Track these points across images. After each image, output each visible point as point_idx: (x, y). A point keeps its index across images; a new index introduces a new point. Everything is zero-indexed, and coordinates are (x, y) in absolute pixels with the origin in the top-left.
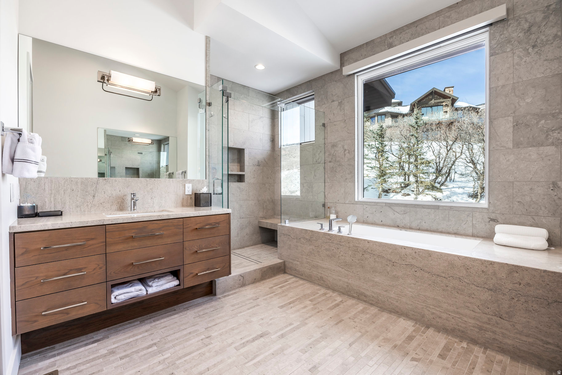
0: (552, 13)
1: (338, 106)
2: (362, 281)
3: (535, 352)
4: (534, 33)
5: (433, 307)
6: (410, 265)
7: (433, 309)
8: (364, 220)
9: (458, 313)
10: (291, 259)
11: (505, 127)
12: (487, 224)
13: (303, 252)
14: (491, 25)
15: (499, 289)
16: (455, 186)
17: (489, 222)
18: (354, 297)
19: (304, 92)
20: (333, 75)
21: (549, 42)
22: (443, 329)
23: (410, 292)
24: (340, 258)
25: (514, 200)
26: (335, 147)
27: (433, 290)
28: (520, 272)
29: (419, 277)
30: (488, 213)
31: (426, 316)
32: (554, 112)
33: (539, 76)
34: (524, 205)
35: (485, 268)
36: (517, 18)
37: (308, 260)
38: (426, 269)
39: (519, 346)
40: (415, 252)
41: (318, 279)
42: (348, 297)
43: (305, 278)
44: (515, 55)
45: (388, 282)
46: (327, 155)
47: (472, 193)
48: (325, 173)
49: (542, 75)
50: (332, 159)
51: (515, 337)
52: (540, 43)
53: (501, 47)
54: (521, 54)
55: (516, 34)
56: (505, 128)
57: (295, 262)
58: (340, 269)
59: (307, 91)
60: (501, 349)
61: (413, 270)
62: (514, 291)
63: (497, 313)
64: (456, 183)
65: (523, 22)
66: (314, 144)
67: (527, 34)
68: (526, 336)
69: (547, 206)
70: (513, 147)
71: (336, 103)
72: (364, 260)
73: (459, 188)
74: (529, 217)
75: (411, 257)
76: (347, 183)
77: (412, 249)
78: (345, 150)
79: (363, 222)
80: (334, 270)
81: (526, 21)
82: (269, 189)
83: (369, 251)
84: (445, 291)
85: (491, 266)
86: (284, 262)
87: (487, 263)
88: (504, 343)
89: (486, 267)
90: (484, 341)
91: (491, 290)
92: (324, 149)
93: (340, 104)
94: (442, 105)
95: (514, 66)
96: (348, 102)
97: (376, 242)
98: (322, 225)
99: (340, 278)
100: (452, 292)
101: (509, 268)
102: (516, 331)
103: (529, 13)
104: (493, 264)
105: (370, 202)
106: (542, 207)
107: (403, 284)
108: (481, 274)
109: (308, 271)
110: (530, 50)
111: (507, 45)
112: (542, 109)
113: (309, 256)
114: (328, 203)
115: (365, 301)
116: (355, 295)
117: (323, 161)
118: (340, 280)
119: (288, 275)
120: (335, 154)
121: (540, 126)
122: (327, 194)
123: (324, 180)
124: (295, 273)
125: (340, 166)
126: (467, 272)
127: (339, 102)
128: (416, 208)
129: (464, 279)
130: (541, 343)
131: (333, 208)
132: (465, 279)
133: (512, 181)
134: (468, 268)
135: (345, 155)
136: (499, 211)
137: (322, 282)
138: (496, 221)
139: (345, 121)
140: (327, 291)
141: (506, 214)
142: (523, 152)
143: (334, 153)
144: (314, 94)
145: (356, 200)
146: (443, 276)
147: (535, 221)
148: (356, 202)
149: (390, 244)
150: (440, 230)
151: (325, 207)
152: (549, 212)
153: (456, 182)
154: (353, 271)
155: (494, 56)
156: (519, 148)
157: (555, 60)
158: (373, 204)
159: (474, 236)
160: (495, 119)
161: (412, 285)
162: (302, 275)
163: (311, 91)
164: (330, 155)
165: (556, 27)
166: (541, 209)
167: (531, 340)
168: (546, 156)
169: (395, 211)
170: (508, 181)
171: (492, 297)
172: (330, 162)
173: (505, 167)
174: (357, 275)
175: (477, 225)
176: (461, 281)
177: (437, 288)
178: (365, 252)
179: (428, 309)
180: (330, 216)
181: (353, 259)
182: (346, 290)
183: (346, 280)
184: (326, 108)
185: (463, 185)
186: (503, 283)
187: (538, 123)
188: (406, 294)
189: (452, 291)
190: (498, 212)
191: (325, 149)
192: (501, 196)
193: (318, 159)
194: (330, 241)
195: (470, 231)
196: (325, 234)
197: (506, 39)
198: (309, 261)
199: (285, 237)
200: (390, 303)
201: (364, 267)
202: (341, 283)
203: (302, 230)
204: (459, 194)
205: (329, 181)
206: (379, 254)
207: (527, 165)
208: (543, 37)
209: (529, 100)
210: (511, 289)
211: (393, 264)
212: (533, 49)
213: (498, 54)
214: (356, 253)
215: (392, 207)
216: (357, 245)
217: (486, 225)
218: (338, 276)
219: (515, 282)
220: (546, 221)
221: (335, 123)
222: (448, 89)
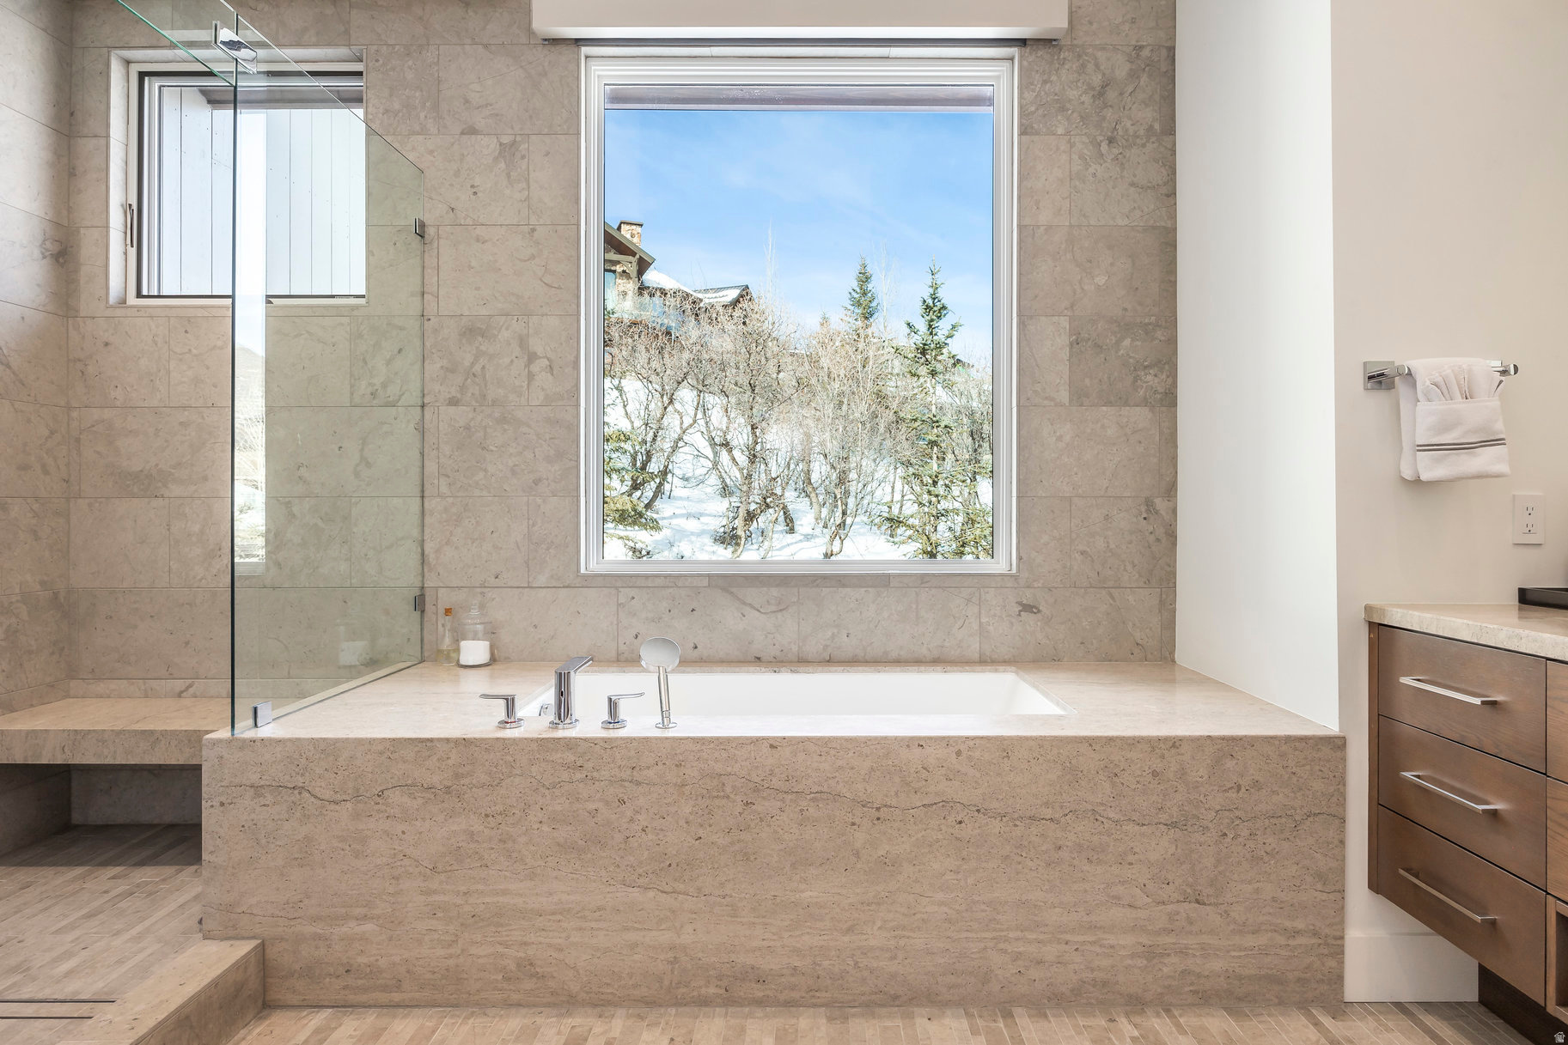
0: (1144, 69)
1: (496, 159)
2: (744, 920)
3: (1272, 969)
4: (1111, 106)
5: (1019, 934)
6: (941, 804)
7: (1017, 939)
8: (622, 648)
9: (1093, 927)
10: (317, 919)
11: (1052, 345)
12: (1014, 620)
13: (406, 862)
14: (1022, 42)
15: (1195, 816)
16: (678, 512)
17: (1019, 615)
18: (704, 1002)
19: (298, 45)
20: (471, 13)
21: (1138, 141)
22: (1049, 999)
23: (942, 904)
24: (634, 843)
25: (1073, 548)
26: (480, 339)
27: (1018, 873)
28: (1239, 753)
29: (972, 841)
30: (1015, 588)
31: (996, 975)
32: (1147, 321)
33: (1120, 222)
34: (1093, 561)
35: (1159, 760)
36: (1078, 50)
37: (437, 898)
38: (995, 805)
39: (1240, 966)
40: (959, 753)
41: (507, 979)
42: (680, 1009)
43: (417, 995)
44: (1074, 149)
45: (858, 891)
46: (433, 368)
47: (722, 530)
48: (422, 454)
49: (1126, 222)
50: (463, 388)
51: (1229, 946)
52: (1123, 137)
53: (1044, 116)
54: (1086, 151)
55: (1075, 92)
56: (1054, 348)
57: (352, 928)
58: (635, 894)
59: (316, 45)
60: (1200, 994)
61: (951, 819)
62: (1227, 813)
63: (1189, 891)
64: (679, 503)
65: (1090, 67)
66: (355, 313)
67: (1097, 103)
68: (1253, 933)
69: (1136, 562)
70: (1071, 400)
71: (488, 145)
72: (752, 825)
73: (689, 516)
74: (1104, 592)
75: (944, 772)
76: (539, 500)
77: (947, 741)
78: (532, 358)
79: (618, 661)
80: (599, 909)
81: (1097, 66)
82: (35, 533)
83: (776, 783)
84: (1054, 865)
85: (1173, 751)
86: (262, 949)
87: (1163, 747)
88: (1207, 973)
89: (1163, 757)
90: (1159, 990)
91: (1174, 825)
92: (418, 343)
93: (508, 152)
94: (614, 272)
95: (1071, 179)
96: (547, 154)
97: (809, 739)
98: (510, 703)
99: (632, 936)
100: (1076, 862)
101: (1216, 747)
102: (1232, 927)
103: (1103, 48)
104: (1177, 744)
105: (647, 577)
106: (1127, 564)
107: (917, 881)
108: (1150, 782)
109: (440, 952)
110: (1104, 147)
111: (1057, 115)
112: (1126, 310)
113: (443, 877)
114: (441, 592)
115: (760, 1003)
116: (712, 990)
117: (413, 397)
118: (633, 946)
119: (292, 1014)
120: (477, 368)
121: (1122, 352)
122: (438, 551)
123: (418, 483)
124: (345, 988)
125: (506, 426)
126: (1113, 785)
127: (501, 144)
128: (817, 586)
129: (1105, 810)
130: (1281, 940)
131: (475, 612)
132: (1109, 809)
133: (1068, 495)
134: (1116, 771)
135: (531, 377)
136: (1042, 581)
137: (528, 985)
138: (1034, 610)
139: (533, 230)
140: (570, 1021)
141: (1056, 588)
142: (1089, 418)
143: (473, 364)
144: (360, 74)
145: (583, 571)
146: (1048, 817)
147: (1115, 601)
148: (584, 576)
149: (865, 737)
150: (894, 655)
151: (423, 612)
152: (1140, 576)
153: (675, 498)
154: (699, 889)
155: (1028, 137)
156: (1081, 405)
157: (1149, 191)
158: (659, 582)
159: (985, 661)
160: (1031, 317)
161: (949, 876)
162: (398, 986)
163: (342, 51)
164: (453, 371)
165: (1151, 108)
166: (1125, 570)
167: (1263, 940)
168: (1134, 432)
169: (744, 603)
170: (1061, 495)
171: (1177, 846)
172: (453, 402)
173: (1053, 455)
174: (719, 899)
175: (991, 628)
176: (1099, 818)
177: (1031, 864)
178: (756, 790)
179: (1002, 946)
180: (458, 650)
181: (701, 833)
182: (666, 983)
183: (666, 937)
184: (431, 152)
185: (694, 508)
186: (1202, 798)
187: (1118, 342)
188: (925, 916)
189: (1074, 859)
190: (1040, 585)
191: (428, 344)
192: (1045, 538)
193: (384, 386)
194: (579, 776)
195: (974, 648)
196: (543, 745)
197: (1056, 97)
198: (446, 898)
199: (269, 799)
200: (866, 973)
201: (752, 858)
202: (636, 957)
203: (396, 745)
204: (692, 533)
205: (444, 489)
206: (820, 789)
207: (1098, 453)
208: (1129, 124)
209: (1101, 280)
210: (1218, 807)
211: (877, 814)
212: (1108, 145)
213: (1037, 133)
214: (717, 802)
215: (734, 590)
216: (719, 768)
217: (1012, 624)
218: (626, 929)
219: (1229, 785)
220: (1135, 601)
221: (480, 231)
222: (628, 227)
